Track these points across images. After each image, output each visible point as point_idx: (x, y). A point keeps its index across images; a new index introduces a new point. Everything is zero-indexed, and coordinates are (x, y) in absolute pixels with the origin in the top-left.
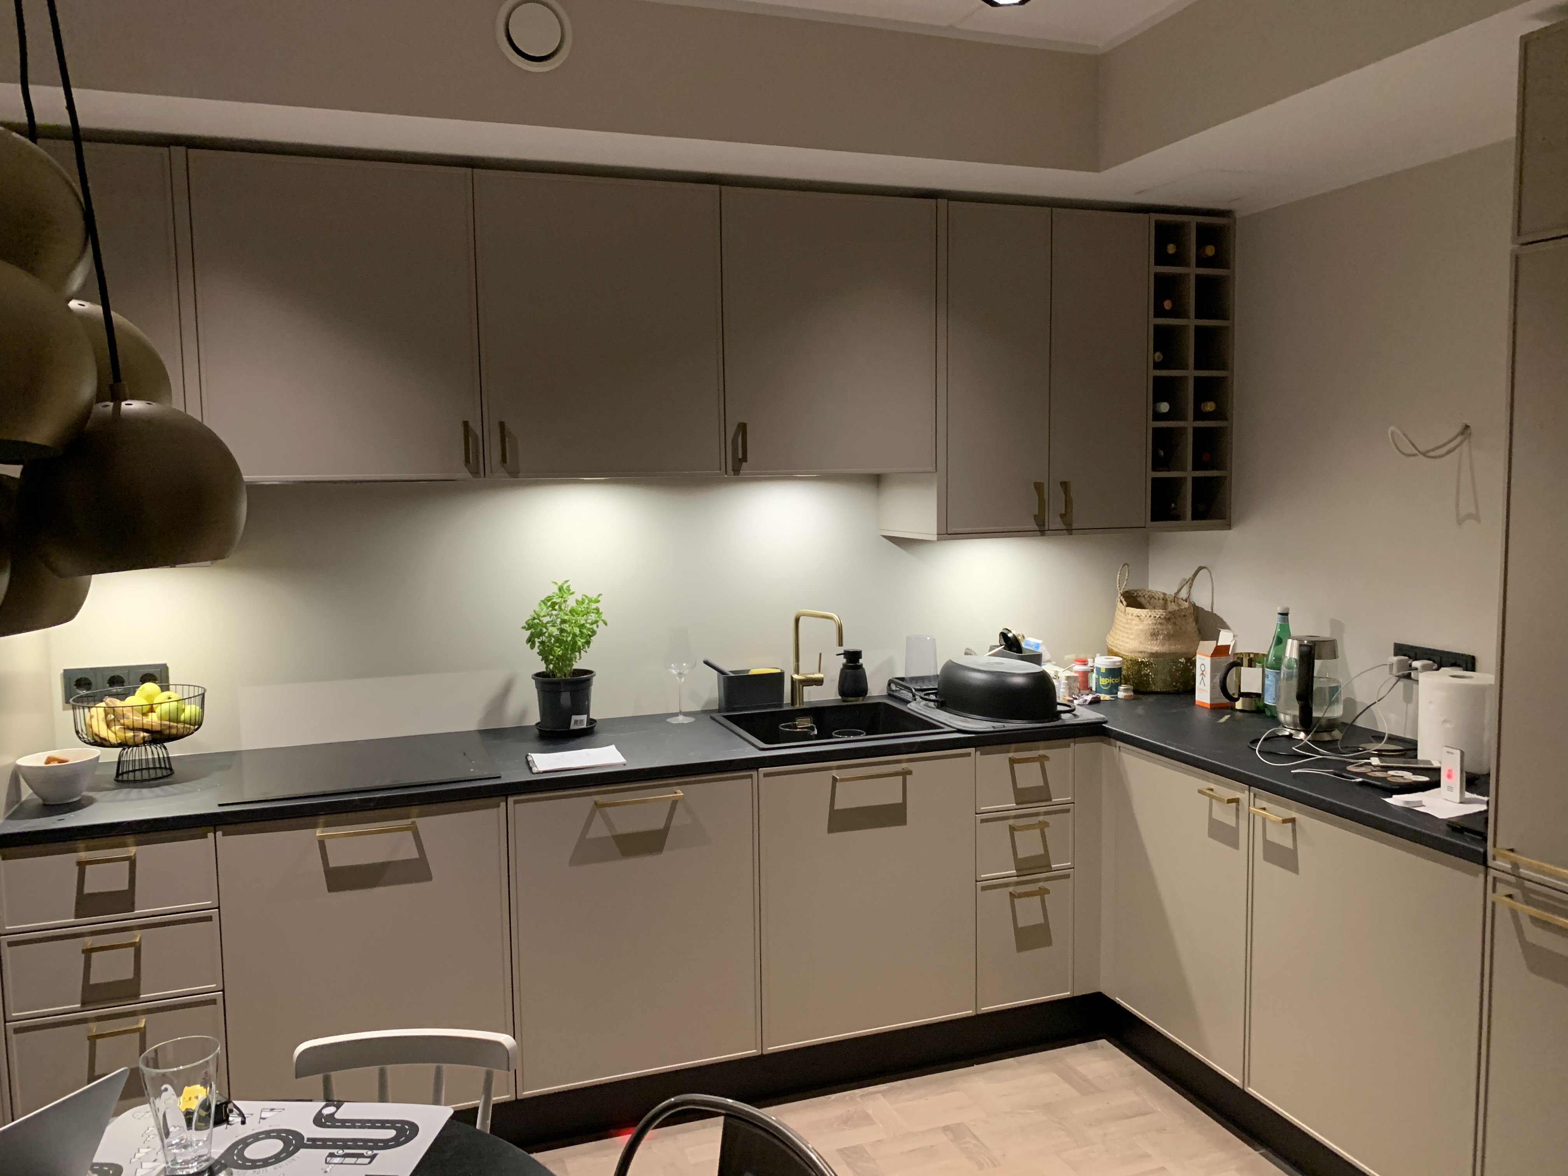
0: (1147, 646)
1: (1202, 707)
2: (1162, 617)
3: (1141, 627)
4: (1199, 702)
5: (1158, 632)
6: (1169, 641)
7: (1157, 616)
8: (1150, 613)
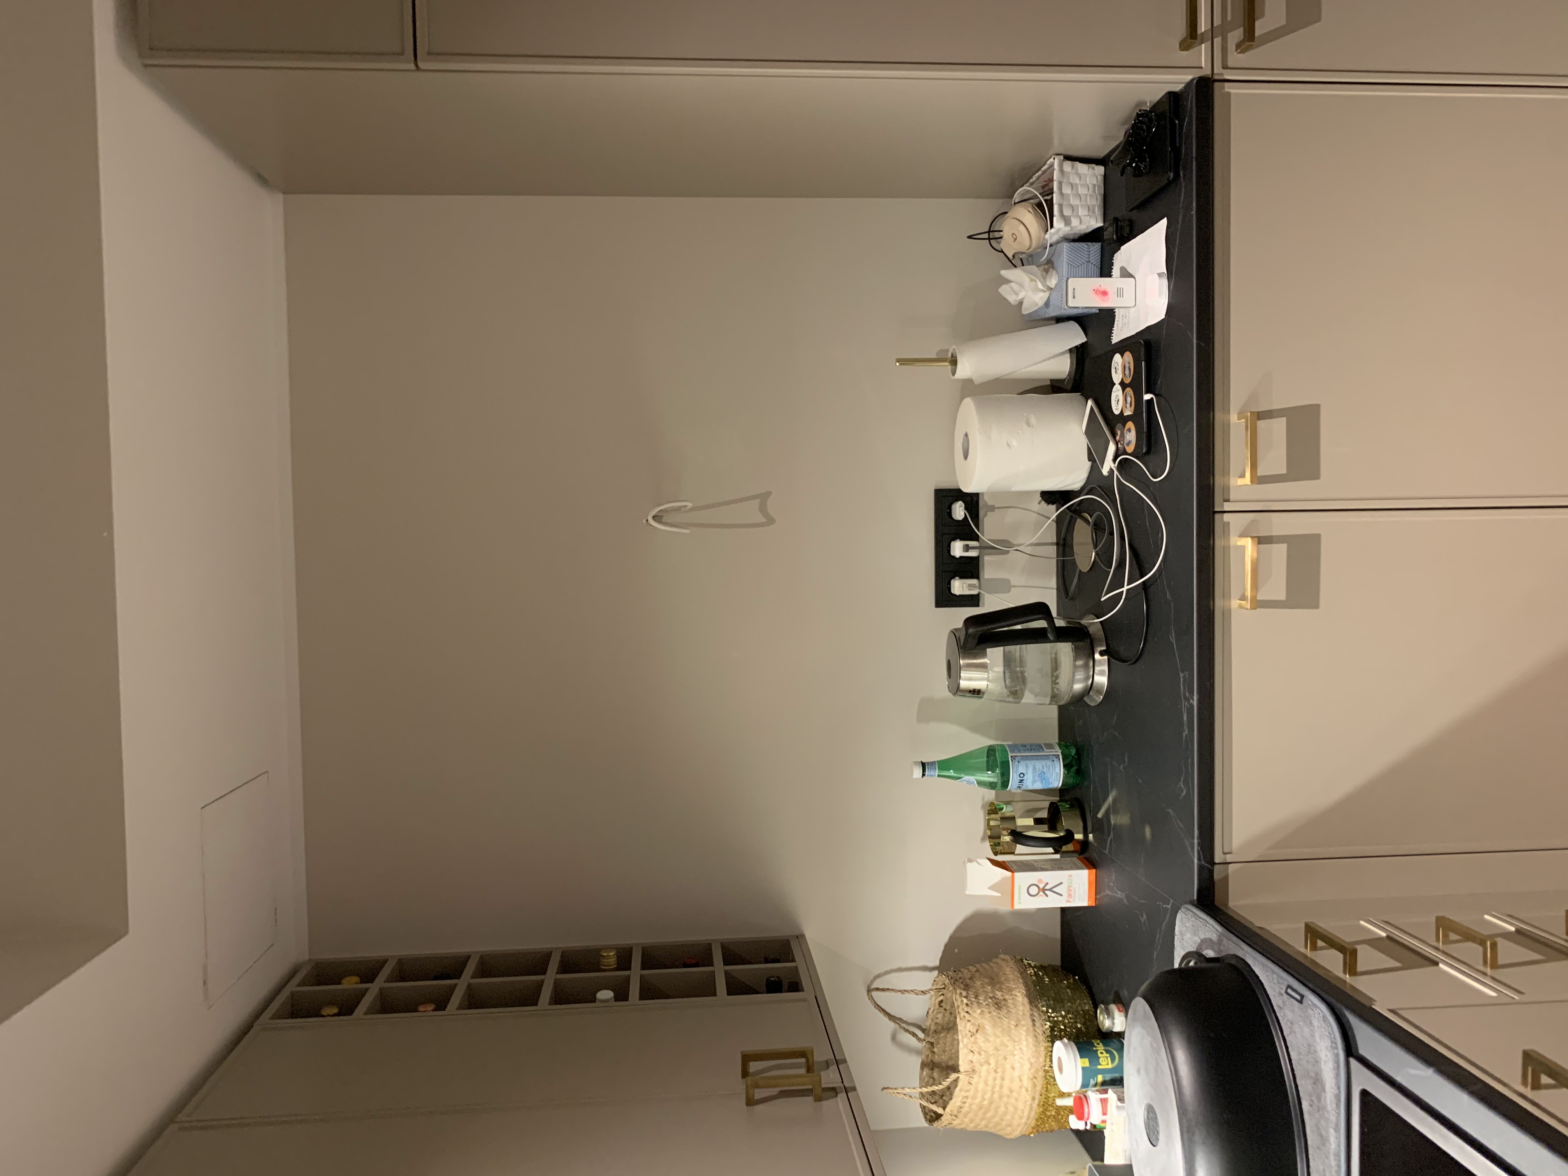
0: (1021, 1013)
1: (1097, 887)
2: (964, 993)
3: (989, 1028)
4: (1089, 900)
5: (991, 998)
6: (1002, 983)
7: (965, 1001)
8: (963, 1014)
